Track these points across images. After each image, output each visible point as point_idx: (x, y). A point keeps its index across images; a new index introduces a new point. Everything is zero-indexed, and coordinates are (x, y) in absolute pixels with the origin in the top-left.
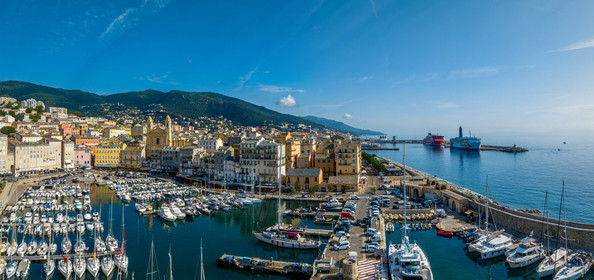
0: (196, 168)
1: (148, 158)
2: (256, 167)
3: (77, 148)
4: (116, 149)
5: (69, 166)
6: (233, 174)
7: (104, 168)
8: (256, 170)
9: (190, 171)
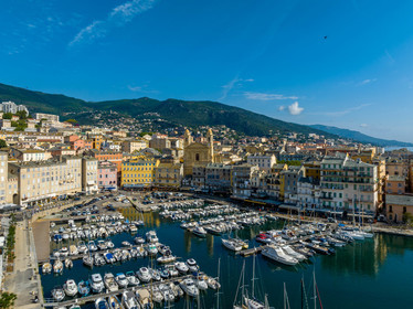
0: (255, 189)
1: (188, 176)
2: (342, 192)
3: (100, 167)
4: (148, 166)
5: (92, 188)
6: (310, 199)
7: (136, 189)
8: (343, 195)
9: (247, 193)
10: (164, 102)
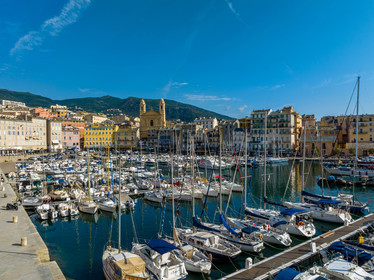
0: (199, 143)
1: (144, 138)
3: (64, 130)
4: (108, 131)
5: (56, 147)
7: (97, 149)
10: (126, 100)
